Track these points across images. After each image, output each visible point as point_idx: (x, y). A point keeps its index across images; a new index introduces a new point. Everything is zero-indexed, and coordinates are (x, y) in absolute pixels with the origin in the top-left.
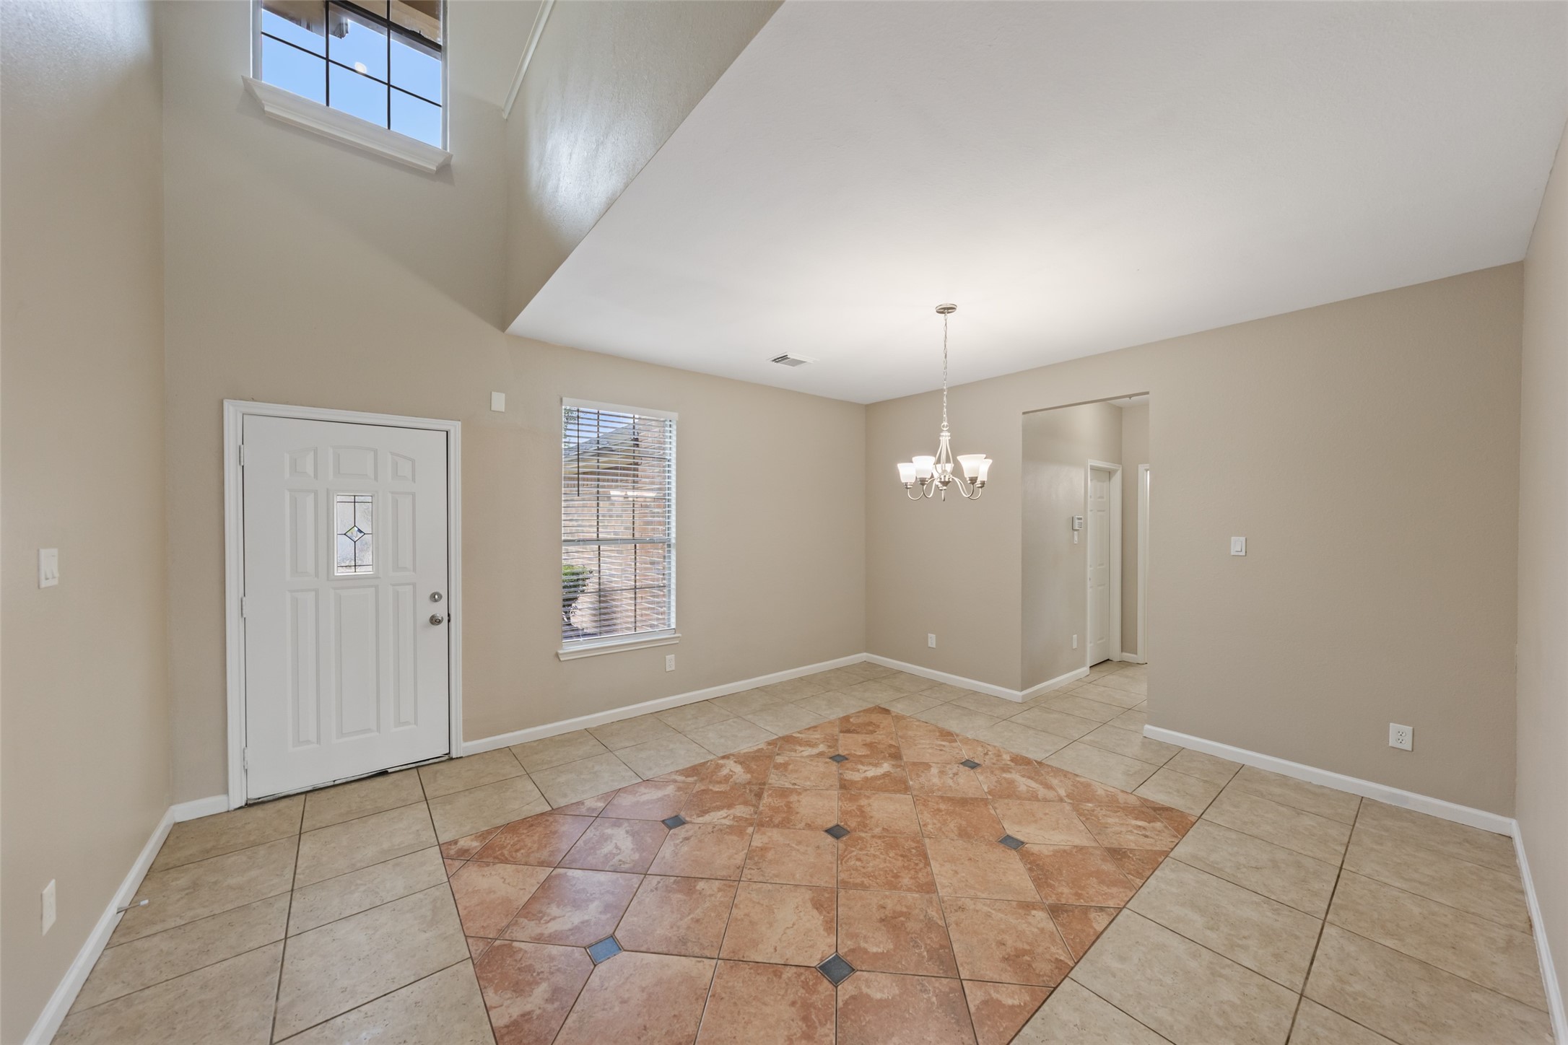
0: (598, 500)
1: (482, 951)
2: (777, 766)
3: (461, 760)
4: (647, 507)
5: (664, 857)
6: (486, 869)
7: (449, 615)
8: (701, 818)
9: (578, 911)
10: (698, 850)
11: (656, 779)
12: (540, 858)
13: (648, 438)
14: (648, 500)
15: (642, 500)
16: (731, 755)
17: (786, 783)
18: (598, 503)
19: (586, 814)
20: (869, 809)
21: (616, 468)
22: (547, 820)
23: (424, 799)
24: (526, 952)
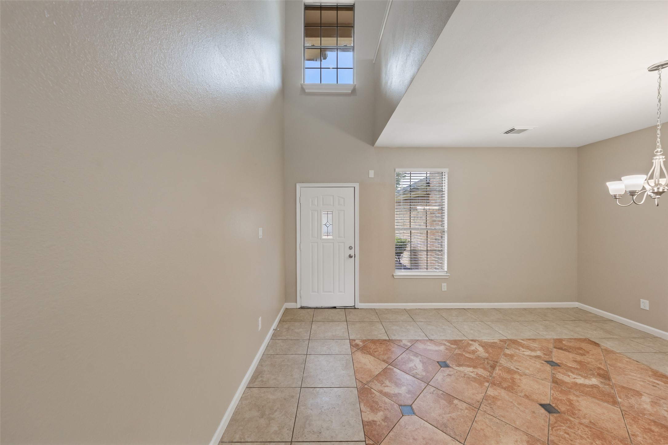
0: (410, 211)
1: (361, 387)
2: (506, 355)
3: (358, 309)
4: (433, 213)
5: (437, 380)
6: (364, 355)
7: (355, 255)
8: (458, 368)
9: (397, 388)
10: (455, 383)
11: (435, 341)
12: (383, 358)
13: (434, 183)
14: (434, 210)
15: (432, 210)
16: (476, 340)
17: (511, 366)
18: (410, 212)
19: (403, 346)
20: (577, 404)
21: (418, 197)
22: (387, 343)
23: (346, 321)
24: (376, 395)
